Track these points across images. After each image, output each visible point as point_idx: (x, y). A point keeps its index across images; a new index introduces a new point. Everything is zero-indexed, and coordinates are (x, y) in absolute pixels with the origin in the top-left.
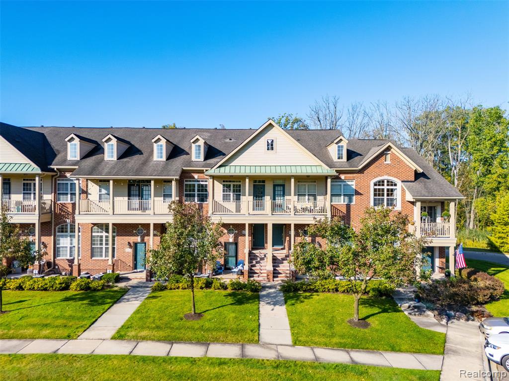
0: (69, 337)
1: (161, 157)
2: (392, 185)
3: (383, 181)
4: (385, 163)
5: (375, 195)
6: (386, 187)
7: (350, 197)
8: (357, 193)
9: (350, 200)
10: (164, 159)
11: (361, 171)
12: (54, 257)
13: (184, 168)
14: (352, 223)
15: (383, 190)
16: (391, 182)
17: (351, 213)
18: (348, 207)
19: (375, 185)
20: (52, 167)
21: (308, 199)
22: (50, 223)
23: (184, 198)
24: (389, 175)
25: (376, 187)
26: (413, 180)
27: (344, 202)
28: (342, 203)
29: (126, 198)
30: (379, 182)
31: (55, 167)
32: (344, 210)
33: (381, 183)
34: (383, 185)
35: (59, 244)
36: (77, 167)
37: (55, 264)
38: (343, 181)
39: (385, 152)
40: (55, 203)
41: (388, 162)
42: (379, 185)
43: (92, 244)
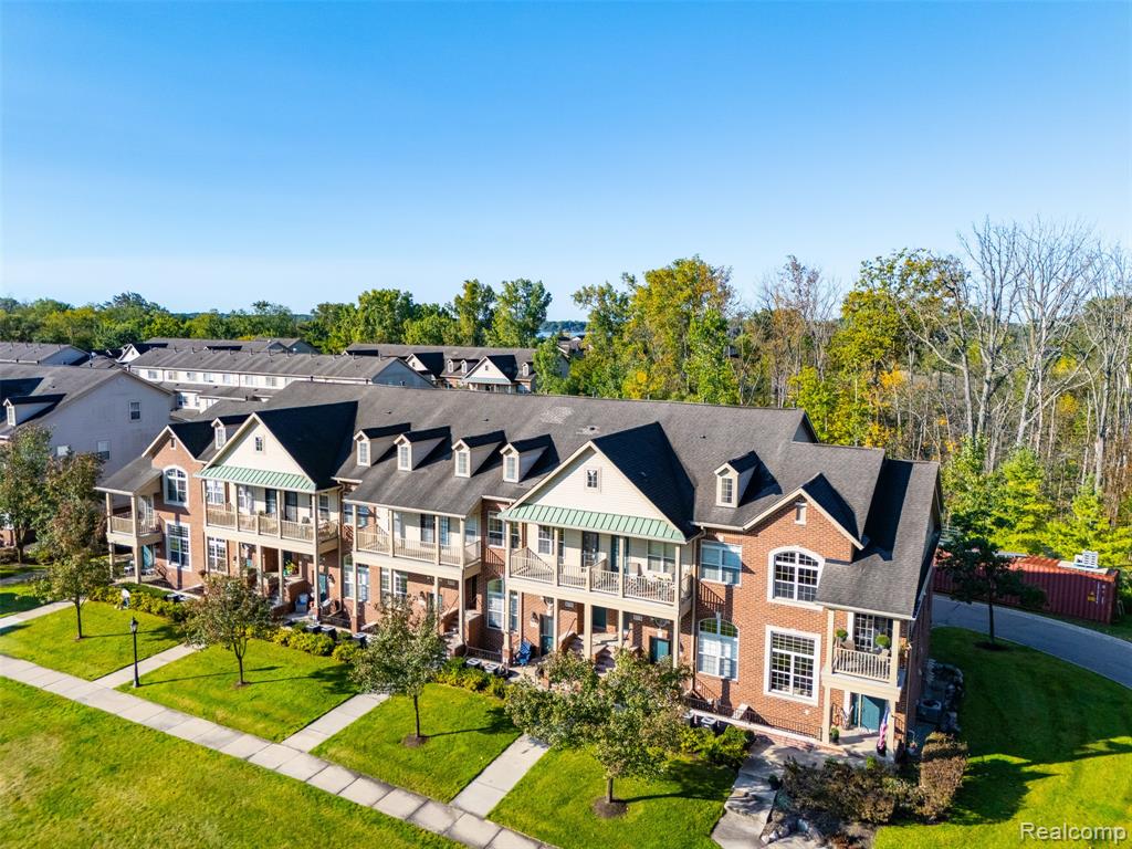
0: (274, 739)
1: (465, 472)
2: (809, 563)
3: (793, 555)
4: (796, 522)
5: (778, 576)
6: (797, 566)
7: (735, 572)
8: (746, 569)
9: (735, 581)
10: (468, 475)
11: (754, 531)
12: (343, 597)
13: (485, 497)
14: (734, 618)
15: (792, 570)
16: (808, 558)
17: (734, 601)
18: (729, 589)
19: (778, 559)
20: (335, 478)
21: (665, 566)
22: (336, 551)
23: (487, 539)
24: (802, 544)
25: (779, 563)
26: (849, 560)
27: (724, 580)
28: (720, 581)
29: (419, 529)
30: (786, 554)
31: (338, 479)
32: (722, 595)
33: (789, 557)
34: (793, 561)
35: (347, 579)
36: (360, 481)
37: (343, 606)
38: (722, 545)
39: (797, 504)
40: (341, 526)
41: (803, 521)
42: (785, 560)
43: (381, 586)
